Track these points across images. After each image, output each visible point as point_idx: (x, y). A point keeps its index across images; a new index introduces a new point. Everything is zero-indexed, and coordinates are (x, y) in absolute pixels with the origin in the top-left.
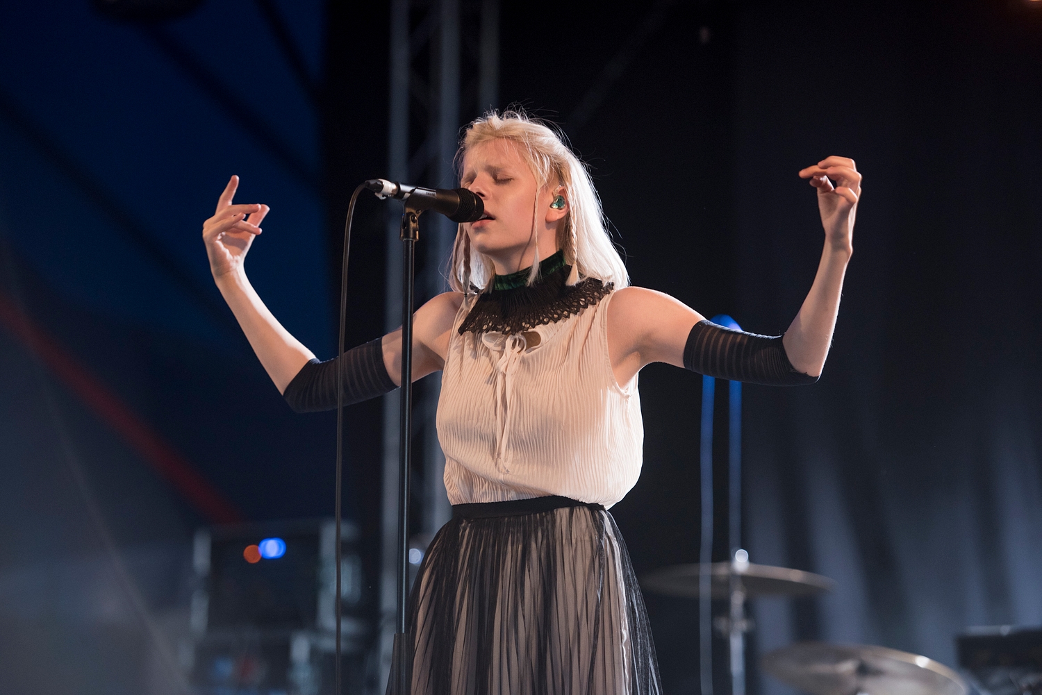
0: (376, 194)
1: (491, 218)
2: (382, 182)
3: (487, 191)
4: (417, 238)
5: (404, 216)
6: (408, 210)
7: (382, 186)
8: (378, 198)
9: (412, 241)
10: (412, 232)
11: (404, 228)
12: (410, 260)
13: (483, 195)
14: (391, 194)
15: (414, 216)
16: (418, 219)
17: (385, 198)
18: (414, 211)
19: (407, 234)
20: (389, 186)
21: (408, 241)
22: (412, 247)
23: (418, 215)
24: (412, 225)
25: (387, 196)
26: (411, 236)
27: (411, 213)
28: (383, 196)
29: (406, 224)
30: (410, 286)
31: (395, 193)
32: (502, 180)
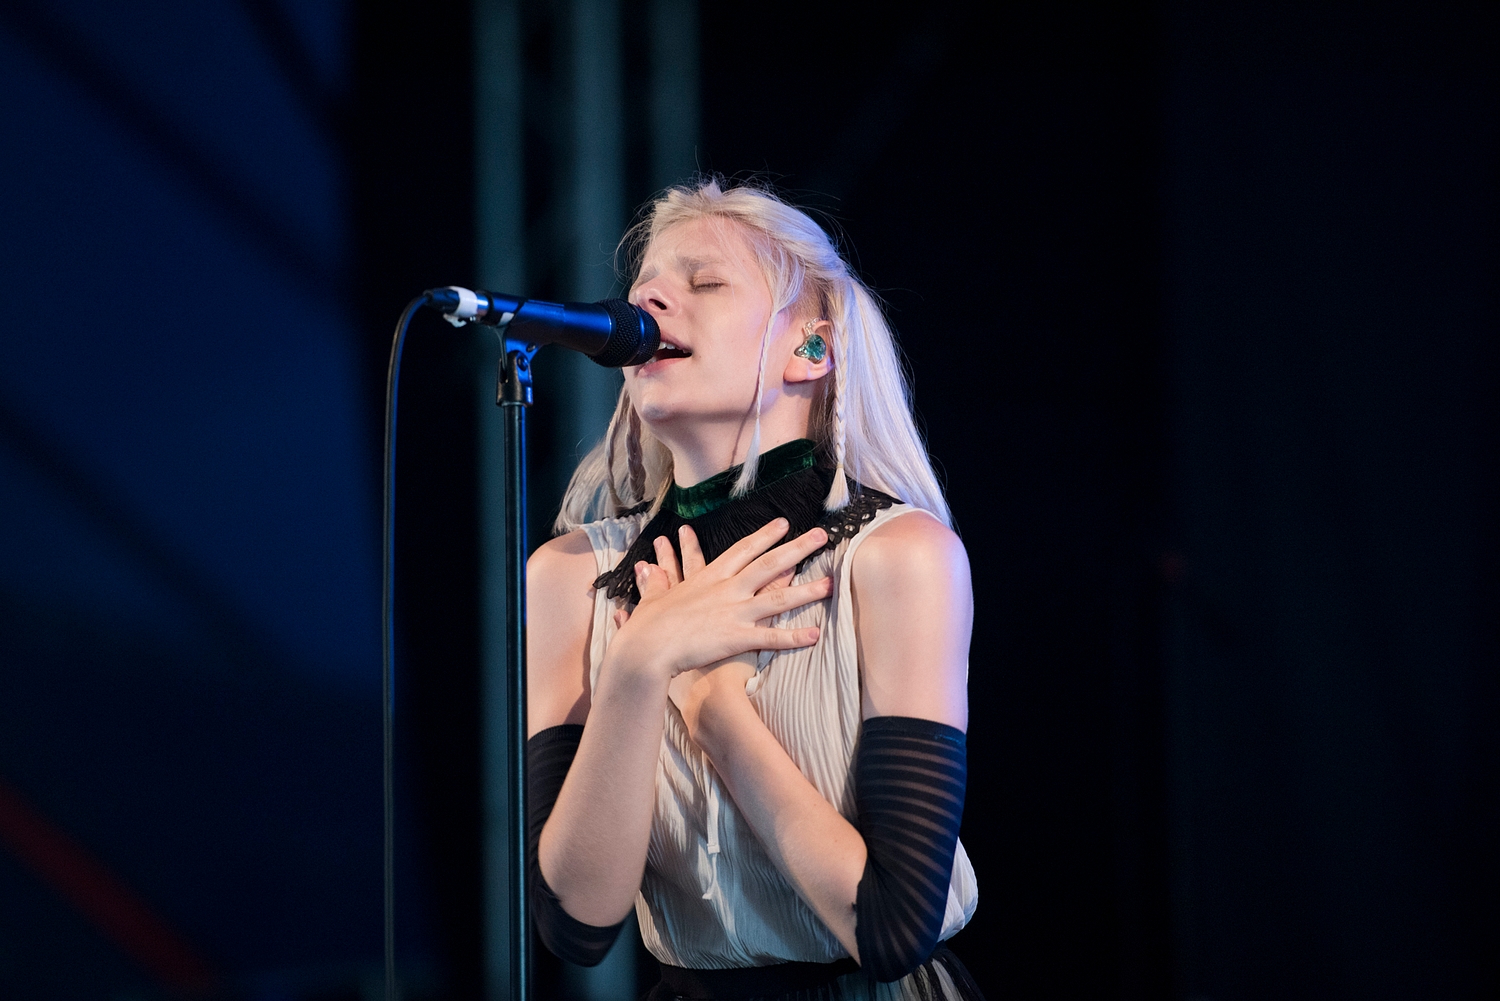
0: (446, 316)
1: (681, 352)
2: (457, 293)
3: (673, 300)
4: (530, 399)
5: (503, 360)
6: (511, 346)
7: (457, 302)
8: (450, 324)
9: (520, 407)
10: (519, 389)
11: (503, 381)
12: (517, 444)
13: (662, 306)
14: (476, 316)
15: (522, 357)
16: (533, 362)
17: (463, 323)
18: (521, 347)
19: (509, 394)
20: (470, 302)
21: (511, 408)
22: (520, 418)
23: (530, 356)
24: (519, 374)
25: (467, 320)
26: (519, 397)
27: (515, 352)
28: (460, 320)
29: (507, 374)
30: (518, 496)
31: (484, 313)
32: (703, 286)
